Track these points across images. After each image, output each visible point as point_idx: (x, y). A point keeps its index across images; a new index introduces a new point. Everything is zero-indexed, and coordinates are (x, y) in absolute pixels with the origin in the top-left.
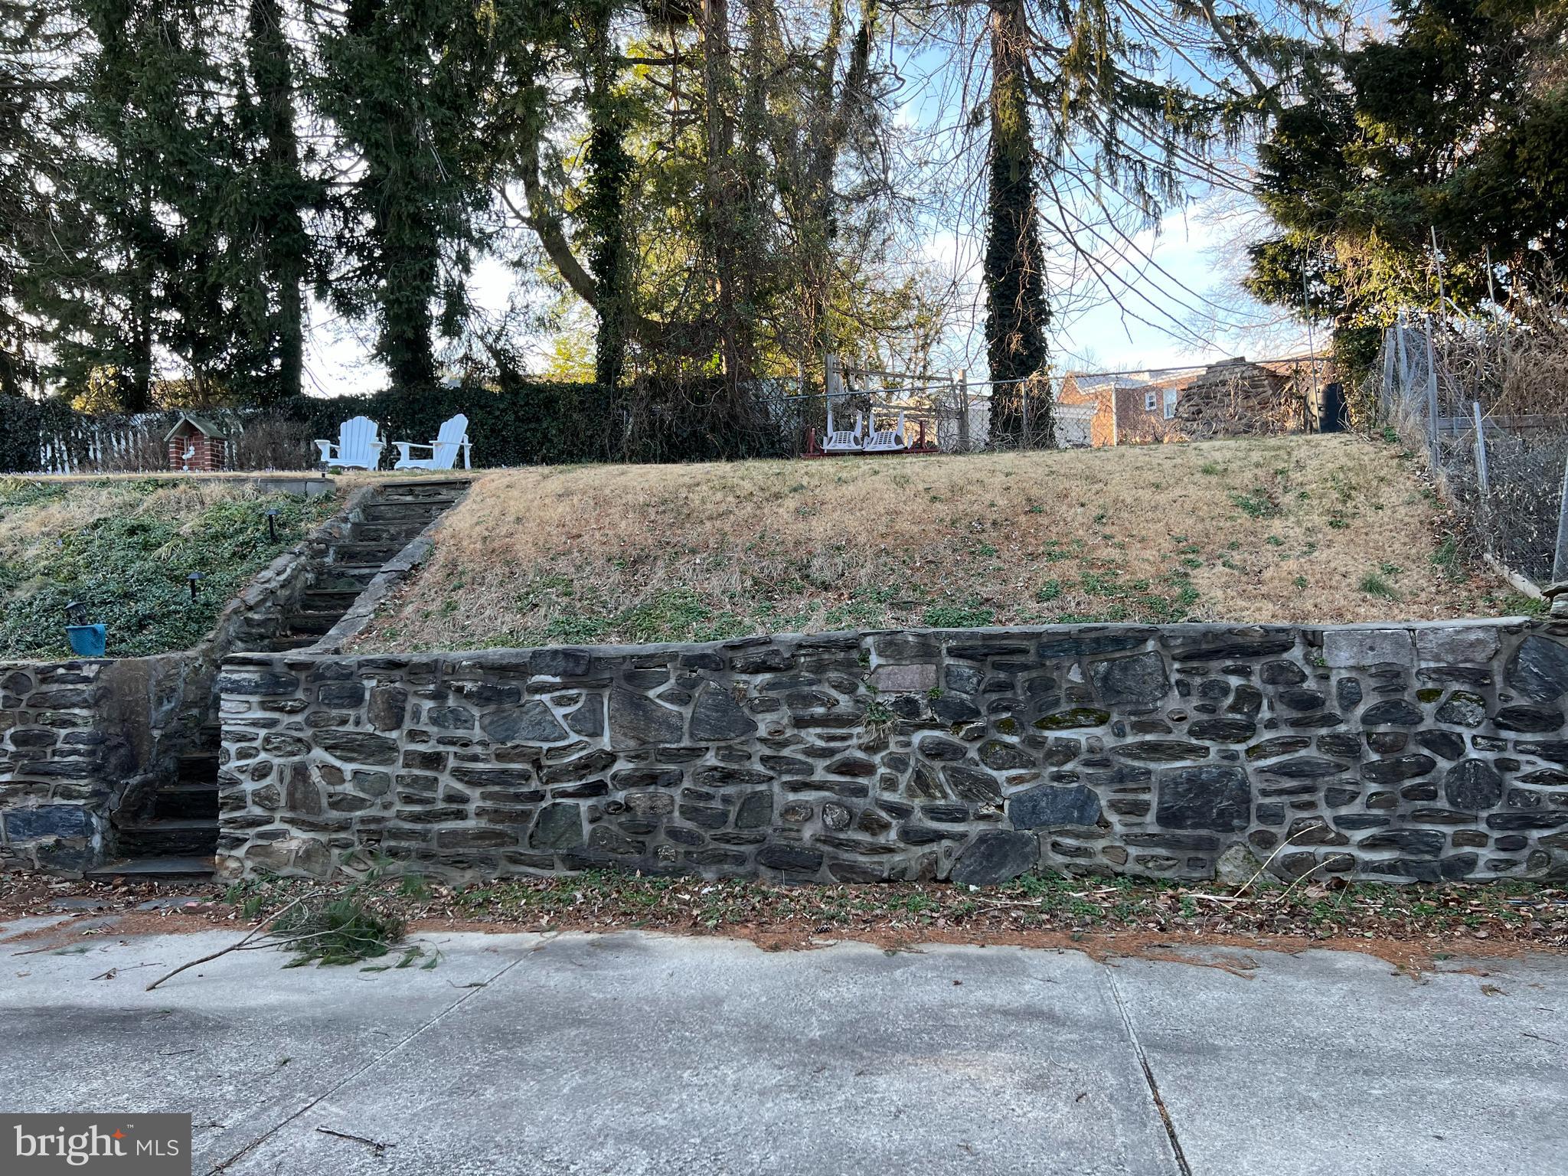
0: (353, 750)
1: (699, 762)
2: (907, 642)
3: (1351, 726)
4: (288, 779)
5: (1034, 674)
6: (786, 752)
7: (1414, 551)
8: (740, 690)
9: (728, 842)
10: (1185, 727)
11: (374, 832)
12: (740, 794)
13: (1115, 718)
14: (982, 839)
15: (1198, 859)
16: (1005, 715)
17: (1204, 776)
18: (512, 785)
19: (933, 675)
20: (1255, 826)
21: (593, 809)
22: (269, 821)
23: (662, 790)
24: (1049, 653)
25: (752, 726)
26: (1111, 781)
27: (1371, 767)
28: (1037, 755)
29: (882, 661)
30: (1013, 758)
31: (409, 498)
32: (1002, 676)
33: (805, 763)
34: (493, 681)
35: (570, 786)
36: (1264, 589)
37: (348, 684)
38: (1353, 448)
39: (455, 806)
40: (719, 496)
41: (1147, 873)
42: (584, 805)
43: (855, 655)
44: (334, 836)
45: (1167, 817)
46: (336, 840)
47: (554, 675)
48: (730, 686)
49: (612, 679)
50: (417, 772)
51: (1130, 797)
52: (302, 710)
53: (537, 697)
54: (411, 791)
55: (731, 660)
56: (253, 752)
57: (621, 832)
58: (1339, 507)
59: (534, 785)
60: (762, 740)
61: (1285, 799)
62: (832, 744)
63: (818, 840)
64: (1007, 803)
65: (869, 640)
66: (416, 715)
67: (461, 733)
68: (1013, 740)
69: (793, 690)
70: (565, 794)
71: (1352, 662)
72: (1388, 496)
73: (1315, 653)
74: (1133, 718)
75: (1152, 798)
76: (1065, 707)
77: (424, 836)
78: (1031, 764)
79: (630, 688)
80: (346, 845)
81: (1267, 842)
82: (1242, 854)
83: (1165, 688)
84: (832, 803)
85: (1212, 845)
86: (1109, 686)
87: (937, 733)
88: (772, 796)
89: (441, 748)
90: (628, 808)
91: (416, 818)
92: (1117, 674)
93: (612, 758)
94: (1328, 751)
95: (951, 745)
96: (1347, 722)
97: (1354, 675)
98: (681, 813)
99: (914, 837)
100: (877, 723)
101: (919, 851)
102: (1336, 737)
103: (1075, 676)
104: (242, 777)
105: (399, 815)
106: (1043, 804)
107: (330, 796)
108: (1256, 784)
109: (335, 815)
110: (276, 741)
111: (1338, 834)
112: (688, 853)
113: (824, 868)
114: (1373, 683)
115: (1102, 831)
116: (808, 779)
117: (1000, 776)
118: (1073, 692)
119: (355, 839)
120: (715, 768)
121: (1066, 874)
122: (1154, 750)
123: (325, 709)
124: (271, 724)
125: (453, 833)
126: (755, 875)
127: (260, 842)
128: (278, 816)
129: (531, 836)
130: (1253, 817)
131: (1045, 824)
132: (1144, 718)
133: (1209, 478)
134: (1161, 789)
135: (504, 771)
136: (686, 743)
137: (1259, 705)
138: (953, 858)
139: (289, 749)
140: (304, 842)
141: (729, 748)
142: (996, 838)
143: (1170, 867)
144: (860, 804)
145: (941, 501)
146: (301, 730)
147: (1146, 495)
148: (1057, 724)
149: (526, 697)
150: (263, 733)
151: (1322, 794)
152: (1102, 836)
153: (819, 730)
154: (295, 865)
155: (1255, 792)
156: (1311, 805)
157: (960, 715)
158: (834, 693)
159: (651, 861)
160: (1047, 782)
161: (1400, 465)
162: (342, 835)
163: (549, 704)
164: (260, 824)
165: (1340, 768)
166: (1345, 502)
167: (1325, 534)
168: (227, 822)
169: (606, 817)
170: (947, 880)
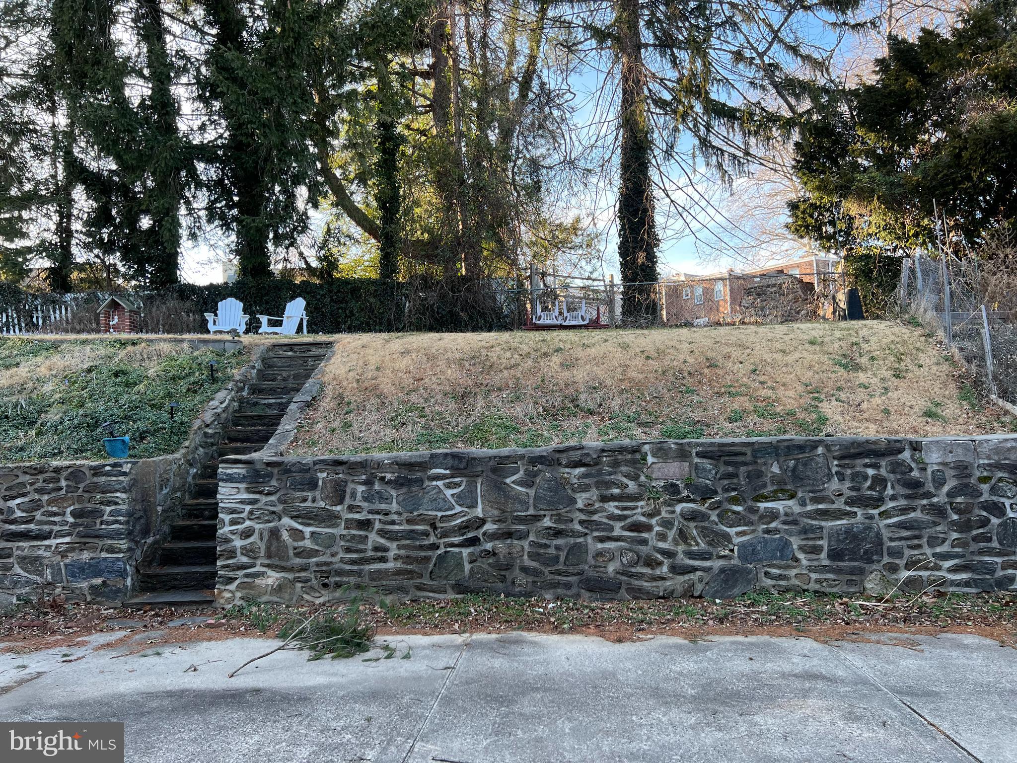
0: (311, 519)
1: (539, 524)
2: (670, 448)
3: (940, 499)
4: (266, 538)
5: (750, 468)
6: (595, 517)
7: (947, 392)
8: (565, 478)
9: (560, 574)
10: (843, 499)
11: (325, 572)
12: (566, 545)
13: (800, 494)
14: (722, 570)
15: (852, 580)
16: (733, 494)
17: (855, 529)
18: (418, 540)
19: (687, 469)
20: (886, 559)
21: (471, 554)
22: (253, 566)
23: (516, 542)
24: (759, 455)
25: (573, 501)
26: (800, 533)
27: (953, 523)
28: (755, 518)
29: (655, 460)
30: (740, 520)
31: (290, 353)
32: (731, 469)
33: (608, 524)
34: (404, 473)
35: (456, 540)
36: (866, 416)
37: (308, 475)
38: (896, 330)
39: (379, 554)
40: (508, 354)
41: (822, 589)
42: (465, 552)
43: (638, 456)
44: (297, 575)
45: (834, 555)
46: (299, 577)
47: (446, 469)
48: (558, 476)
49: (483, 471)
50: (354, 532)
51: (811, 543)
52: (275, 493)
53: (434, 483)
54: (350, 544)
55: (558, 459)
56: (241, 520)
57: (490, 569)
58: (897, 366)
59: (432, 539)
60: (580, 510)
61: (903, 542)
62: (625, 512)
63: (618, 573)
64: (736, 548)
65: (647, 447)
66: (353, 495)
67: (383, 506)
68: (739, 509)
69: (600, 479)
70: (453, 545)
71: (939, 460)
72: (923, 359)
73: (917, 454)
74: (811, 495)
75: (824, 543)
76: (770, 488)
77: (359, 574)
78: (750, 523)
79: (495, 477)
80: (307, 581)
81: (894, 569)
82: (879, 577)
83: (829, 476)
84: (626, 549)
85: (861, 572)
86: (796, 476)
87: (691, 505)
88: (587, 545)
89: (370, 516)
90: (494, 554)
91: (354, 562)
92: (801, 468)
93: (483, 522)
94: (927, 514)
95: (700, 512)
96: (938, 496)
97: (941, 468)
98: (529, 556)
99: (677, 570)
100: (654, 499)
101: (681, 579)
102: (932, 505)
103: (775, 469)
104: (233, 537)
105: (342, 560)
106: (759, 548)
107: (295, 549)
108: (886, 534)
109: (298, 561)
110: (257, 513)
111: (935, 564)
112: (534, 582)
113: (623, 590)
114: (952, 472)
115: (795, 564)
116: (610, 535)
117: (732, 531)
118: (775, 479)
119: (312, 576)
120: (550, 528)
121: (773, 591)
122: (824, 514)
123: (291, 492)
124: (254, 502)
125: (379, 571)
126: (578, 596)
127: (246, 580)
128: (258, 562)
129: (431, 572)
130: (885, 554)
131: (760, 560)
132: (818, 494)
133: (814, 347)
134: (830, 538)
135: (412, 531)
136: (531, 512)
137: (886, 486)
138: (704, 583)
139: (267, 518)
140: (277, 579)
141: (559, 515)
142: (730, 570)
143: (836, 585)
144: (644, 550)
145: (652, 359)
146: (274, 506)
147: (779, 356)
148: (766, 499)
149: (427, 483)
150: (248, 508)
151: (925, 540)
152: (795, 567)
153: (616, 504)
154: (271, 595)
155: (885, 539)
156: (919, 546)
157: (705, 494)
158: (625, 480)
159: (511, 588)
160: (760, 534)
161: (927, 341)
162: (303, 574)
163: (442, 488)
164: (246, 568)
165: (936, 524)
166: (899, 363)
167: (893, 382)
168: (223, 567)
169: (480, 559)
170: (700, 597)
